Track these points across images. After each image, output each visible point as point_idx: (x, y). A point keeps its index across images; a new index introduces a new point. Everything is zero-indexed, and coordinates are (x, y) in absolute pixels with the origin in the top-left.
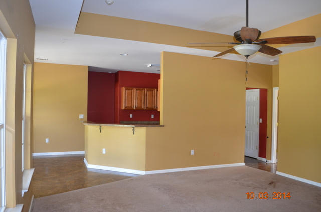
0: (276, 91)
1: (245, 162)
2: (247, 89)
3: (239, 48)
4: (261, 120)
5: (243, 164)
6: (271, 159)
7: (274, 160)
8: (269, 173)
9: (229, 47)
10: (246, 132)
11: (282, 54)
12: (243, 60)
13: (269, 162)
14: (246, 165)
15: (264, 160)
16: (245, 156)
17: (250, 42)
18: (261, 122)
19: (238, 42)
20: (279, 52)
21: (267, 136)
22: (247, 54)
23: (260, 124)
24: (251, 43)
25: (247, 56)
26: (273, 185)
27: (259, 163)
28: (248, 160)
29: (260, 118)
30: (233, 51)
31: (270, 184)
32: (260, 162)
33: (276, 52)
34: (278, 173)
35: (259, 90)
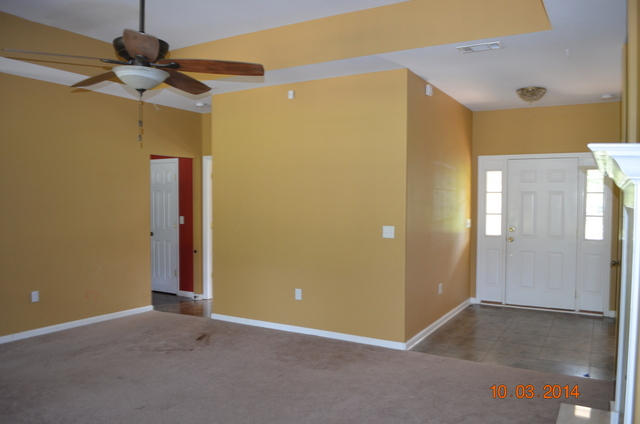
0: (208, 163)
1: (153, 304)
2: (154, 157)
3: (123, 72)
4: (182, 218)
5: (150, 308)
6: (202, 292)
7: (208, 293)
8: (199, 318)
9: (104, 68)
10: (154, 242)
11: (210, 92)
12: (135, 97)
13: (200, 297)
14: (156, 308)
15: (190, 295)
16: (154, 292)
17: (146, 62)
18: (182, 222)
19: (123, 60)
20: (204, 88)
21: (195, 248)
22: (140, 87)
23: (181, 226)
24: (149, 66)
25: (142, 91)
26: (204, 340)
27: (181, 302)
28: (160, 298)
29: (181, 214)
30: (112, 77)
31: (200, 339)
32: (183, 300)
33: (199, 88)
34: (215, 316)
35: (177, 160)
